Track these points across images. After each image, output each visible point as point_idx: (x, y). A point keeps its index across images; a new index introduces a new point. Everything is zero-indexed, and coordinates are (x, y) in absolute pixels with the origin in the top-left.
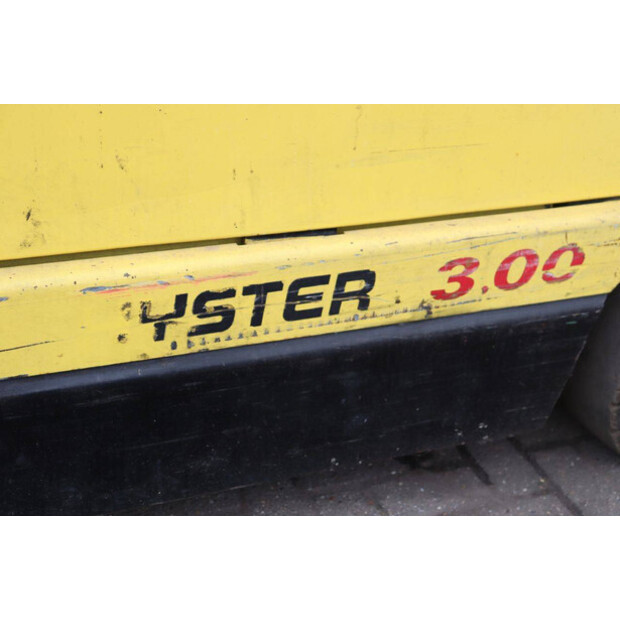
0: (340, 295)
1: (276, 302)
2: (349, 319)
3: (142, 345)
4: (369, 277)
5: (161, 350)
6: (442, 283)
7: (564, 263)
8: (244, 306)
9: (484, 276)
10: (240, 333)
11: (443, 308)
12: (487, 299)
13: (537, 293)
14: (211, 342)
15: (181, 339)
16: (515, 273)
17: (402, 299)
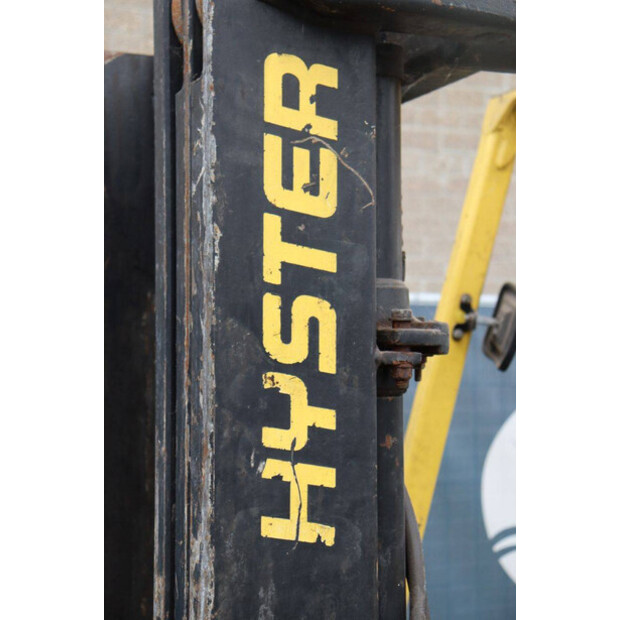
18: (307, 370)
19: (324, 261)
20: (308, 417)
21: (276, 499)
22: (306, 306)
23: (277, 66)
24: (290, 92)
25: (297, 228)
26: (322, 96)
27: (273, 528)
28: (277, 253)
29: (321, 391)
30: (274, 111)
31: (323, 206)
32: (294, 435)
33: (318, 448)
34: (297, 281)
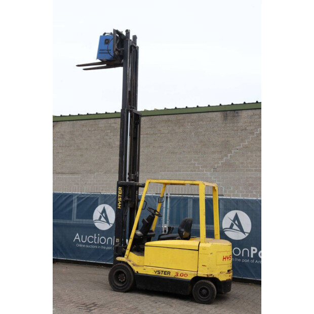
1: (163, 273)
2: (168, 276)
3: (154, 274)
6: (176, 274)
7: (186, 275)
9: (179, 275)
10: (160, 275)
11: (176, 277)
12: (179, 277)
13: (183, 278)
15: (157, 274)
16: (182, 275)
17: (173, 275)
20: (120, 203)
24: (120, 189)
27: (118, 207)
31: (121, 194)
34: (120, 197)
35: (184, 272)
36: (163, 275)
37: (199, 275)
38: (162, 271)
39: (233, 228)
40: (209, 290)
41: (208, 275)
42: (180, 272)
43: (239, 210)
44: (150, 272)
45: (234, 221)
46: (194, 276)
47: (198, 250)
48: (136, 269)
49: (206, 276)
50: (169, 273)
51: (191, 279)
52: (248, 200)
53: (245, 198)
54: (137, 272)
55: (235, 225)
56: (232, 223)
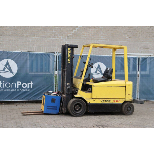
0: (109, 101)
1: (106, 101)
2: (109, 103)
3: (100, 102)
4: (110, 100)
5: (101, 103)
6: (113, 101)
7: (119, 101)
8: (105, 101)
9: (116, 101)
10: (104, 103)
11: (114, 103)
12: (116, 102)
14: (103, 103)
15: (102, 102)
16: (117, 101)
17: (112, 102)
18: (69, 58)
19: (70, 54)
20: (69, 59)
21: (68, 61)
22: (69, 56)
23: (69, 48)
24: (69, 49)
25: (69, 53)
26: (70, 49)
27: (68, 62)
28: (69, 54)
29: (70, 58)
30: (69, 50)
31: (70, 53)
32: (69, 60)
33: (70, 60)
34: (69, 55)
35: (118, 100)
36: (106, 102)
37: (126, 100)
38: (105, 100)
39: (97, 73)
40: (131, 108)
41: (131, 99)
42: (116, 100)
43: (100, 62)
44: (98, 102)
45: (97, 68)
46: (124, 101)
47: (125, 86)
48: (88, 101)
49: (130, 100)
50: (110, 101)
51: (122, 103)
52: (105, 57)
53: (104, 55)
54: (89, 103)
55: (98, 71)
56: (96, 70)
